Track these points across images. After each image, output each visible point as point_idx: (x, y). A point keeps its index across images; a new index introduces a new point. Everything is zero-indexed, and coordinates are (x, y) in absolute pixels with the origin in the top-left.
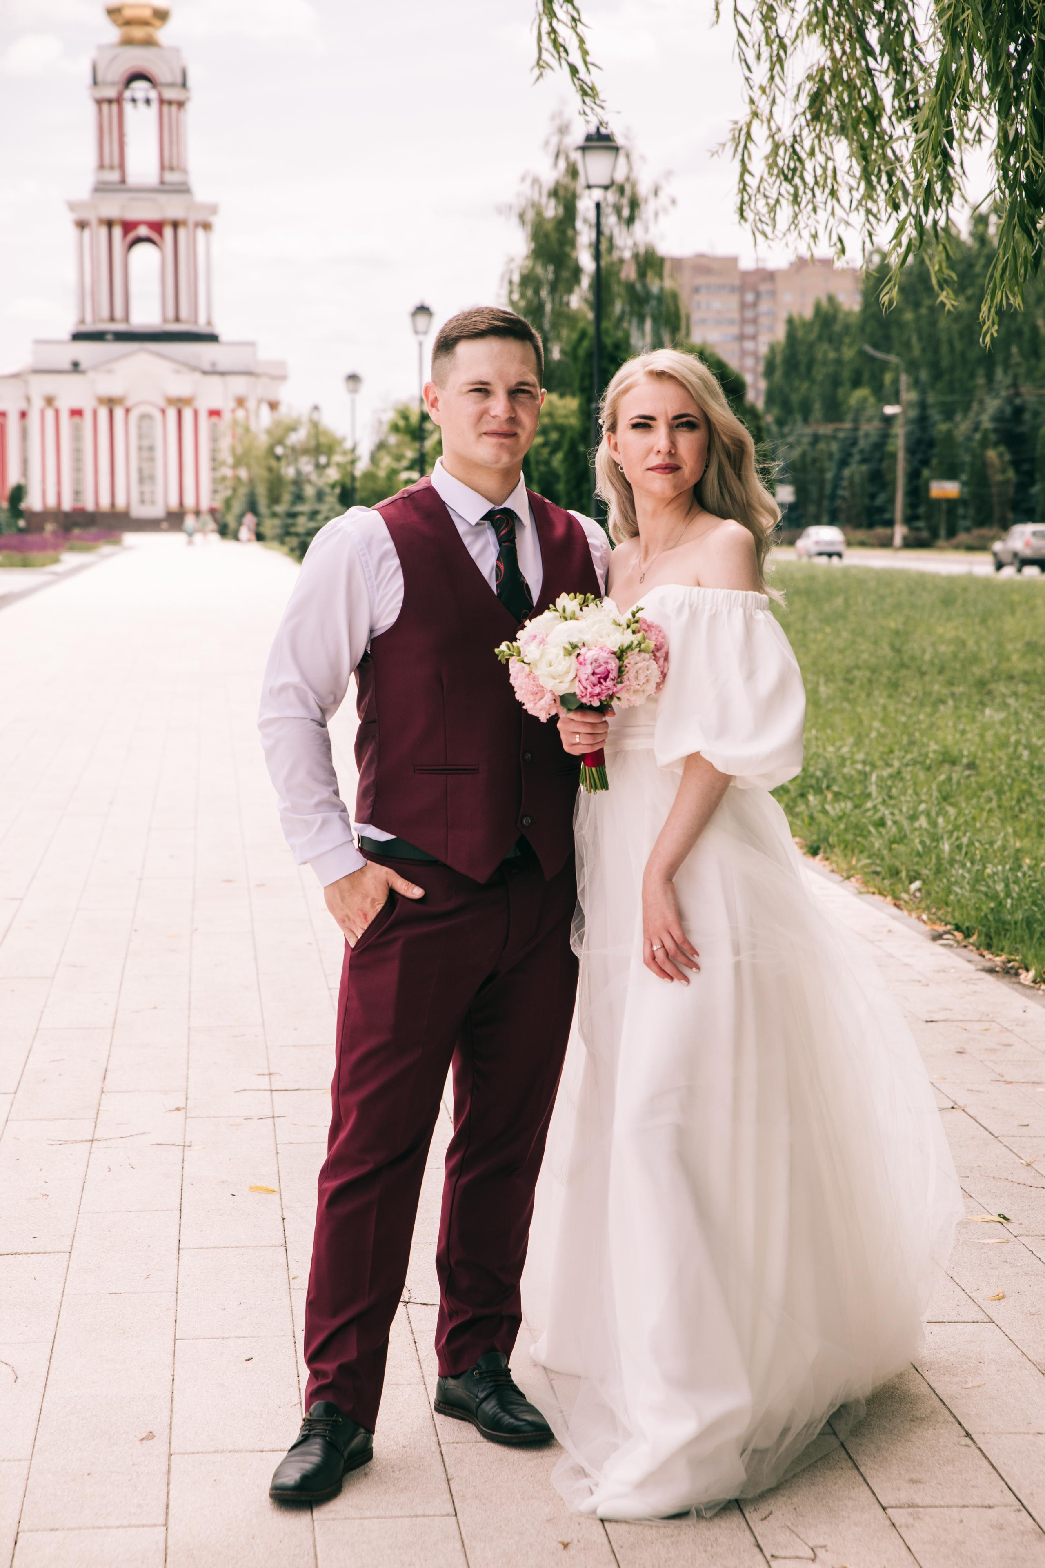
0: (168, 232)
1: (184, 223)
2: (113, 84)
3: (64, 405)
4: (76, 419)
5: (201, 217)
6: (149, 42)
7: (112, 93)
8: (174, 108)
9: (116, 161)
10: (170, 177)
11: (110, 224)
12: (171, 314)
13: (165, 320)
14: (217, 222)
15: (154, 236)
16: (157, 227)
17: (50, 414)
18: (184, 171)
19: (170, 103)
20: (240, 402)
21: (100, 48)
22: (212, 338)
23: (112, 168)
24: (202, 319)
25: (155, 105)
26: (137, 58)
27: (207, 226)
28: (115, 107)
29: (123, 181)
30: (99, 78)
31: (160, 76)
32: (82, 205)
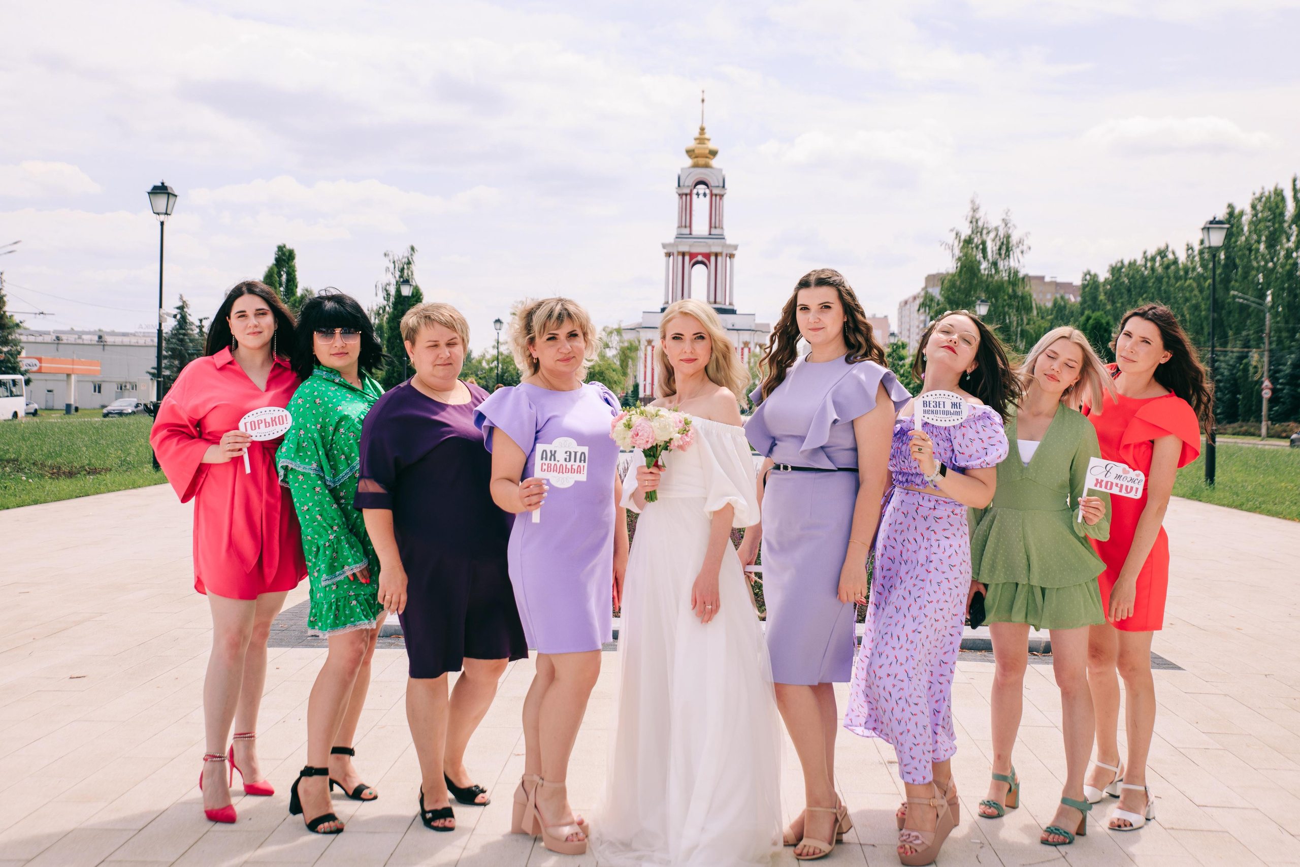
0: (713, 259)
1: (721, 254)
2: (688, 186)
5: (730, 251)
6: (707, 166)
7: (688, 191)
8: (718, 198)
9: (688, 224)
10: (714, 231)
11: (683, 254)
12: (712, 299)
14: (737, 253)
15: (705, 261)
16: (707, 256)
17: (649, 348)
18: (722, 228)
19: (716, 195)
20: (746, 344)
21: (682, 169)
22: (733, 312)
23: (686, 227)
24: (727, 303)
25: (708, 197)
26: (701, 173)
27: (731, 256)
28: (688, 197)
29: (690, 234)
30: (681, 184)
31: (712, 182)
32: (670, 245)
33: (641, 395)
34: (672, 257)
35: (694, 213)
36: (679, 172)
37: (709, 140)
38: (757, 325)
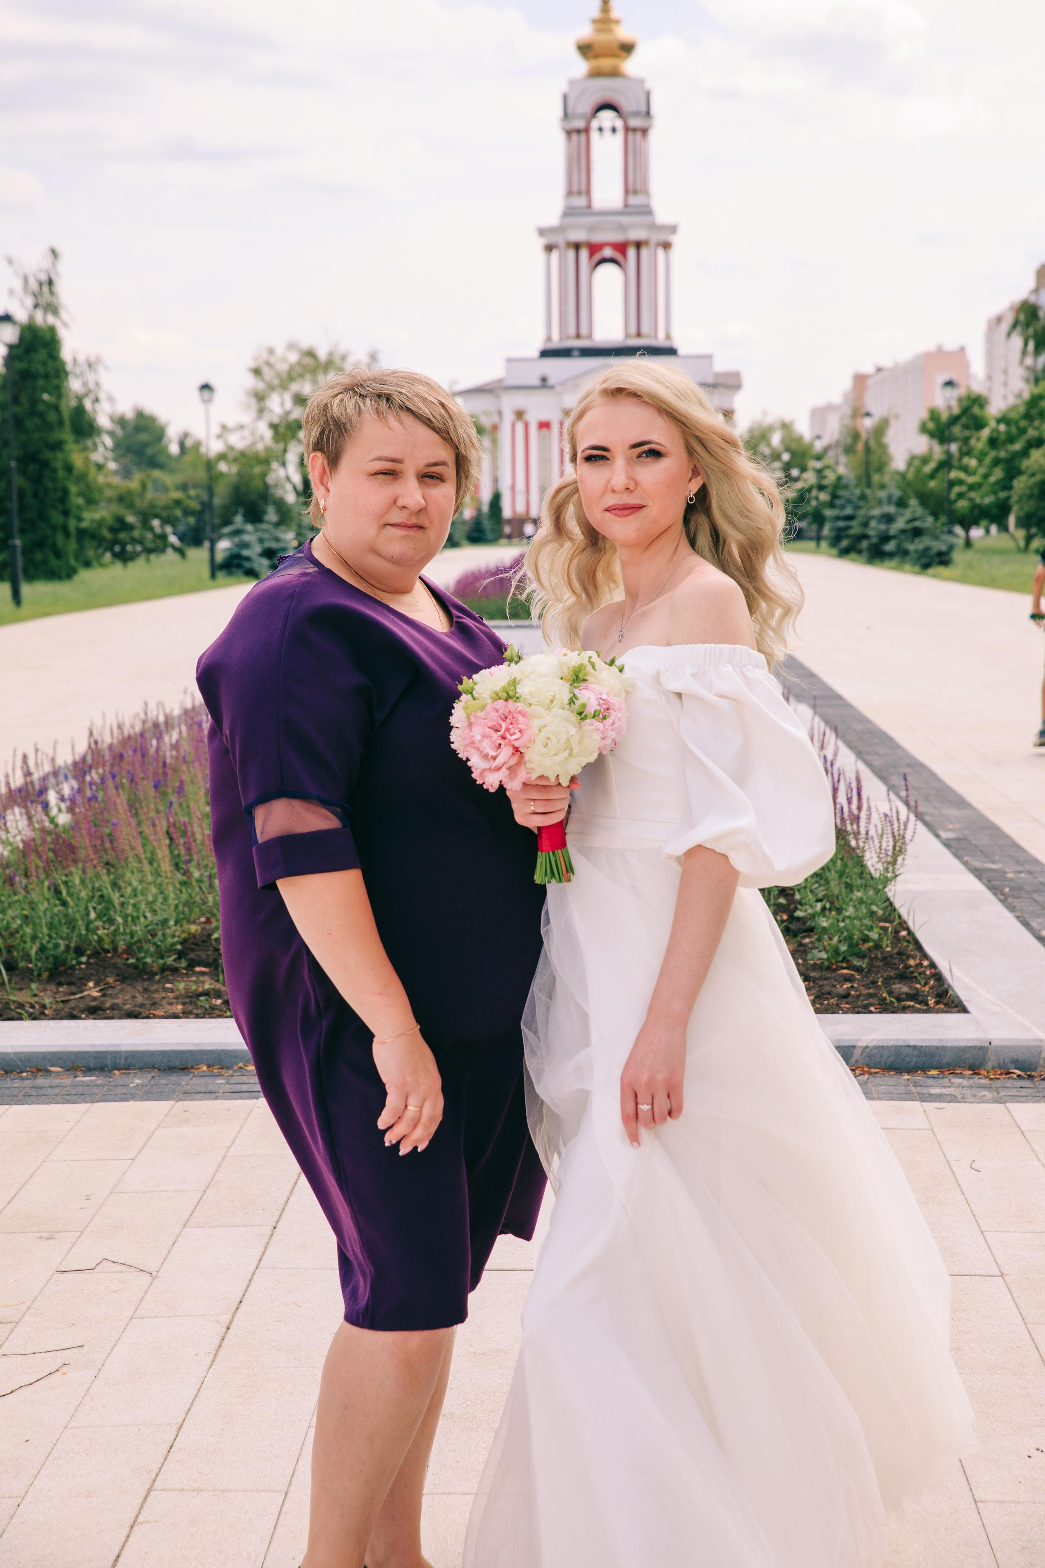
0: (631, 252)
1: (647, 243)
2: (582, 116)
3: (533, 418)
4: (545, 431)
5: (663, 237)
6: (615, 73)
7: (580, 124)
8: (639, 135)
9: (584, 187)
10: (633, 200)
11: (577, 246)
12: (633, 330)
13: (627, 336)
14: (676, 240)
15: (618, 256)
16: (621, 248)
17: (520, 427)
18: (648, 194)
19: (635, 130)
21: (572, 83)
22: (671, 352)
23: (579, 193)
24: (661, 335)
25: (620, 134)
26: (604, 89)
27: (667, 246)
28: (583, 137)
29: (589, 206)
30: (570, 110)
31: (626, 105)
32: (553, 230)
33: (507, 513)
34: (555, 255)
35: (596, 166)
36: (564, 87)
37: (617, 22)
38: (717, 375)
